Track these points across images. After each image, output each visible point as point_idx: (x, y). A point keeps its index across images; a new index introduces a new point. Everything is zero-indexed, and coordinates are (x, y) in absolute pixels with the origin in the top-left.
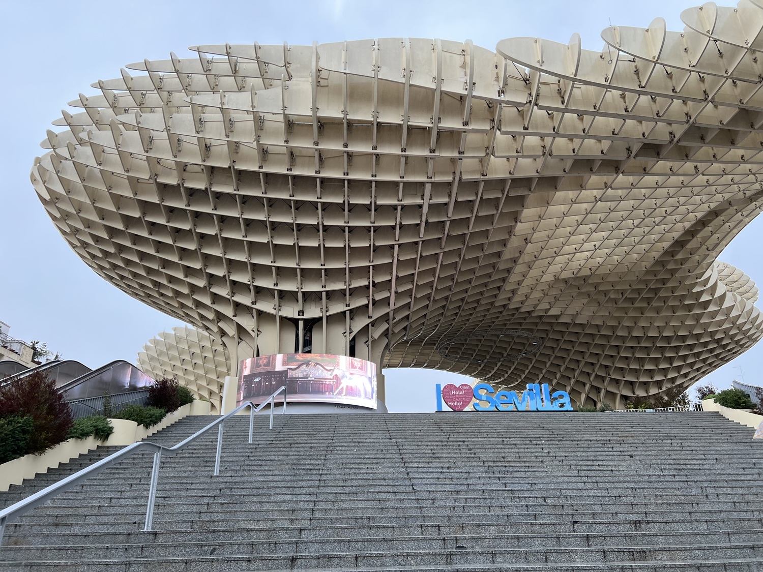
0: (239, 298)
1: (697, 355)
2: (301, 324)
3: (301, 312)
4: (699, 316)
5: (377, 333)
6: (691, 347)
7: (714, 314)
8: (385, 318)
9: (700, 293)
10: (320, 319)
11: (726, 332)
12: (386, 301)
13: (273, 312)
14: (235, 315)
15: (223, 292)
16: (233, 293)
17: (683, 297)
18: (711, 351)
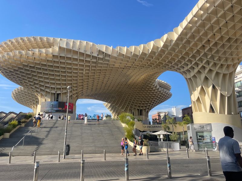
0: (41, 88)
1: (155, 100)
2: (56, 94)
3: (56, 92)
4: (153, 93)
5: (74, 96)
6: (153, 99)
7: (157, 92)
8: (77, 93)
9: (153, 88)
10: (61, 93)
11: (160, 96)
12: (77, 90)
13: (49, 91)
14: (40, 91)
15: (37, 86)
16: (40, 87)
17: (149, 89)
18: (158, 100)
